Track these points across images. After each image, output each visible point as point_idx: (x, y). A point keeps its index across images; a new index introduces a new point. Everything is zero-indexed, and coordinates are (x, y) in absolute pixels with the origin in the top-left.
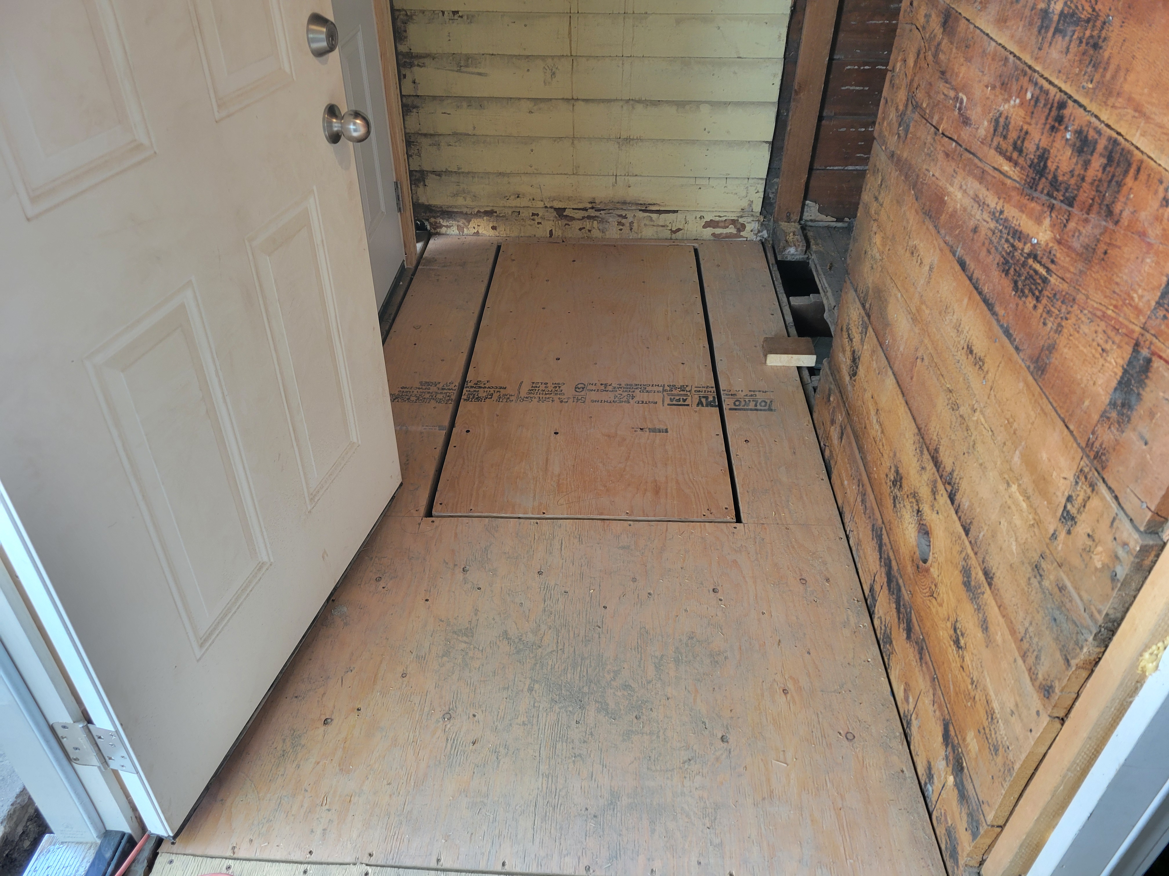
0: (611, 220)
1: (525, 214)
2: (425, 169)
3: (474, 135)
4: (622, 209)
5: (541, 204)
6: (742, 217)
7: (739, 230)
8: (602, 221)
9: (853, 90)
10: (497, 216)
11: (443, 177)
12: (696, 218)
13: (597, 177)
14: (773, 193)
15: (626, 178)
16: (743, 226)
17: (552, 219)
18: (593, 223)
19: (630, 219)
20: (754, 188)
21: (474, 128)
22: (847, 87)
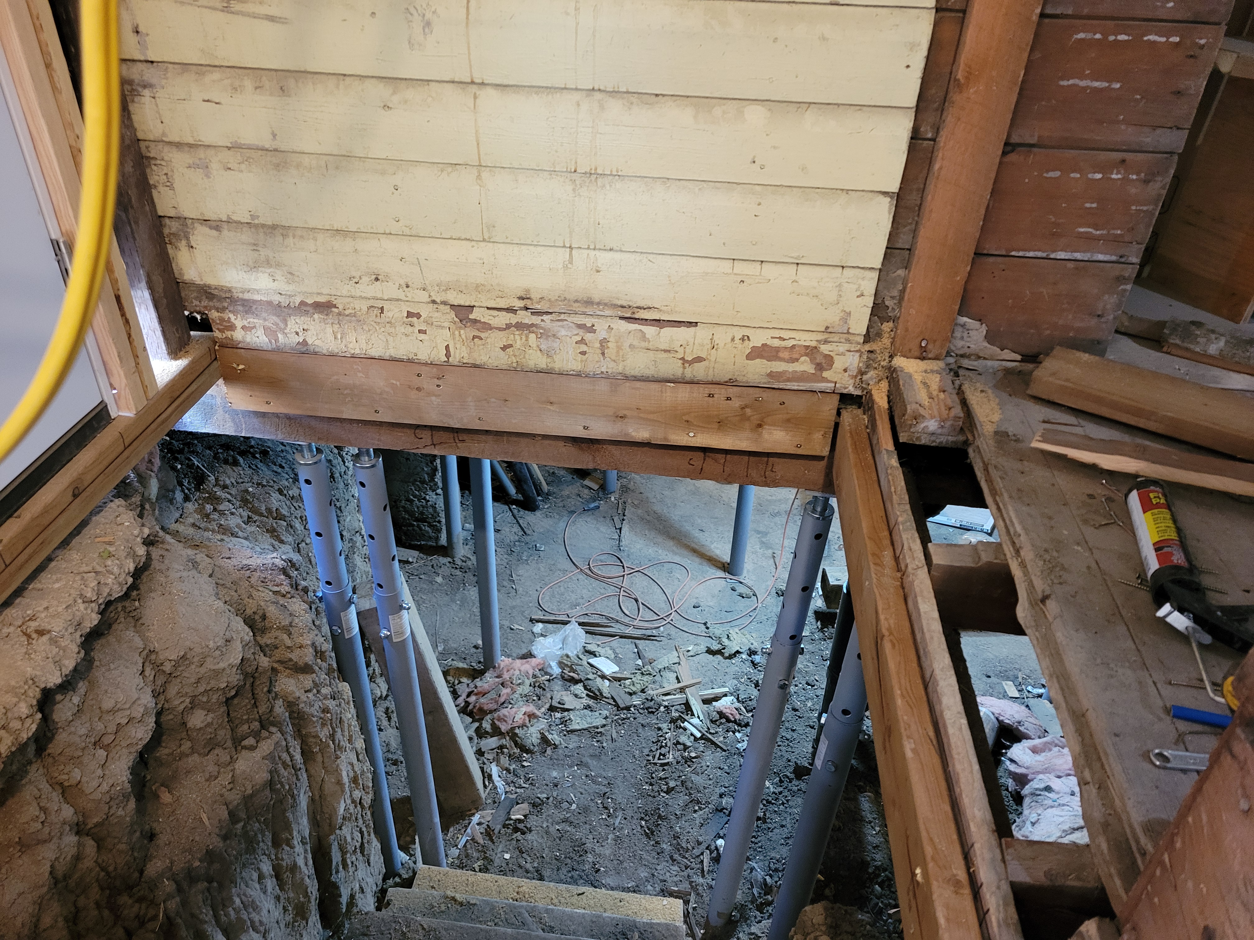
0: (563, 332)
1: (396, 312)
2: (187, 214)
3: (276, 150)
4: (584, 314)
5: (423, 296)
6: (826, 342)
7: (820, 367)
8: (545, 334)
9: (1085, 88)
10: (339, 314)
11: (225, 232)
12: (733, 340)
13: (532, 248)
14: (893, 298)
15: (592, 253)
16: (829, 360)
17: (446, 324)
18: (527, 337)
19: (602, 333)
20: (856, 287)
21: (274, 136)
22: (1071, 82)
